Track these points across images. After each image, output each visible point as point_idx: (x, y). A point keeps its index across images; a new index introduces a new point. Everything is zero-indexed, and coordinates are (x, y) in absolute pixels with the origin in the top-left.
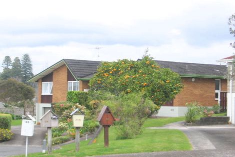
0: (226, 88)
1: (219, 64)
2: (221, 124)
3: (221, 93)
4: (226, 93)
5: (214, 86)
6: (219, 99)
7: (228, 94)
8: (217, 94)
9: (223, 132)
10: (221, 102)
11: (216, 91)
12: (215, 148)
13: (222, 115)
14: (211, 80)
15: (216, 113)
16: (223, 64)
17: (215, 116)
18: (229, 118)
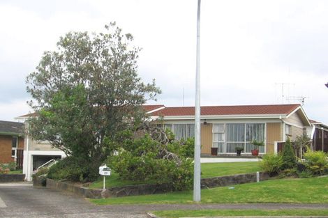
0: (23, 145)
1: (17, 121)
2: (17, 181)
3: (18, 150)
4: (23, 151)
5: (11, 143)
6: (15, 156)
7: (24, 152)
8: (14, 151)
9: (15, 190)
10: (17, 159)
11: (13, 149)
12: (5, 206)
13: (18, 173)
14: (9, 137)
15: (12, 170)
16: (22, 121)
17: (10, 173)
18: (24, 175)
